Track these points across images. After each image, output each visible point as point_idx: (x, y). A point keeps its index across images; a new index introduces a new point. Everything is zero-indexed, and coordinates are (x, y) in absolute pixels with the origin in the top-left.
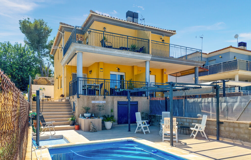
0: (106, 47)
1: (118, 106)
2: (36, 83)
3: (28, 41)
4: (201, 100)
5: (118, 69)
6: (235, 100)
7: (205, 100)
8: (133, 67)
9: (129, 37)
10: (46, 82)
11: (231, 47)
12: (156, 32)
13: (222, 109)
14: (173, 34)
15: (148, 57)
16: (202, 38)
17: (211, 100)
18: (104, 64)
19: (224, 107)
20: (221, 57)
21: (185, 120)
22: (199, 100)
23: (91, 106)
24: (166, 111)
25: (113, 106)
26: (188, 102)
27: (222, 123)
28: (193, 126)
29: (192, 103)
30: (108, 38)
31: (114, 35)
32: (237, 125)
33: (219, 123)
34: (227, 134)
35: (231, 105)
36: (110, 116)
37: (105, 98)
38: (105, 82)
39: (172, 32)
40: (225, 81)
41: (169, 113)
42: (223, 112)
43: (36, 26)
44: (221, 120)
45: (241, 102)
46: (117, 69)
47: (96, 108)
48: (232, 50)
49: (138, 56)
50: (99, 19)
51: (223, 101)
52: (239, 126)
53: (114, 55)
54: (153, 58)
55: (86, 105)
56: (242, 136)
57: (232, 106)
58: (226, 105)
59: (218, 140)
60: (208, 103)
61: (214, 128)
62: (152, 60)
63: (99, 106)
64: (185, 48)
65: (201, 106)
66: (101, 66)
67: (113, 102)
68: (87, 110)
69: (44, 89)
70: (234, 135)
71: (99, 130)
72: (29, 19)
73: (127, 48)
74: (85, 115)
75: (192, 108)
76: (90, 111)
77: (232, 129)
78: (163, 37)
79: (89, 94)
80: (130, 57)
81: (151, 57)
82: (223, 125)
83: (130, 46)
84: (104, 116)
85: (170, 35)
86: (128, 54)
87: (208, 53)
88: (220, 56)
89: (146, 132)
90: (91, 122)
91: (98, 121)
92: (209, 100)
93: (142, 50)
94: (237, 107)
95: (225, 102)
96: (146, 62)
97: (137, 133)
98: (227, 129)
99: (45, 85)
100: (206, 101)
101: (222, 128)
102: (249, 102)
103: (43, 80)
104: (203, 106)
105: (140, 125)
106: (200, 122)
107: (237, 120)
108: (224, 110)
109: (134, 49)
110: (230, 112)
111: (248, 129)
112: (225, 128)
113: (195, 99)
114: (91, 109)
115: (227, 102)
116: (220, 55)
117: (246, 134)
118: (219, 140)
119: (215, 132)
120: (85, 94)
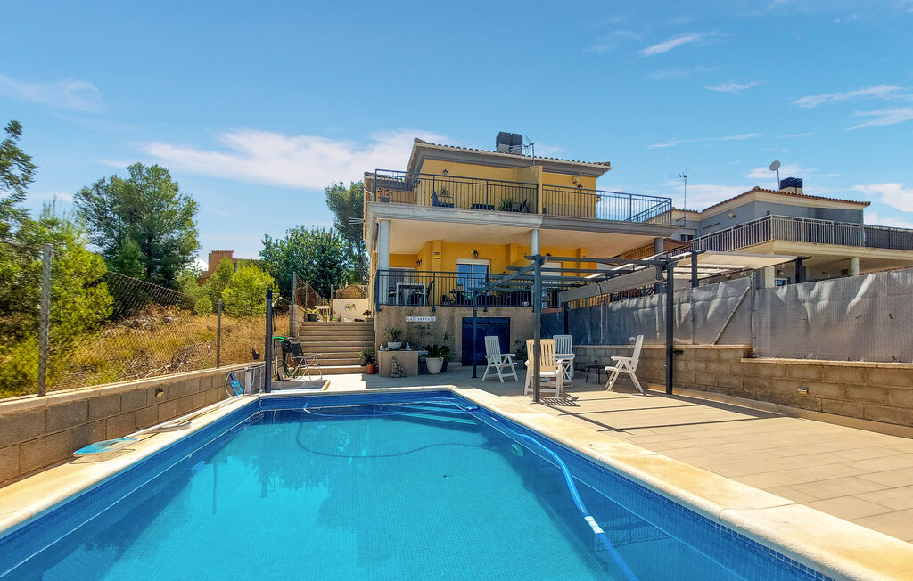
0: (440, 206)
1: (463, 328)
2: (341, 296)
3: (339, 223)
4: (637, 303)
5: (475, 252)
6: (711, 294)
7: (645, 301)
8: (508, 247)
9: (489, 182)
10: (358, 294)
11: (757, 189)
12: (563, 169)
13: (682, 319)
14: (603, 171)
15: (535, 221)
16: (685, 176)
17: (657, 300)
18: (443, 244)
19: (687, 312)
20: (734, 217)
21: (602, 352)
22: (634, 302)
23: (403, 328)
24: (566, 333)
25: (453, 328)
26: (610, 311)
27: (680, 352)
28: (613, 364)
29: (618, 311)
30: (451, 190)
31: (455, 179)
32: (713, 356)
33: (672, 353)
34: (691, 377)
35: (702, 305)
36: (439, 347)
37: (434, 310)
38: (434, 277)
39: (602, 166)
40: (697, 253)
41: (570, 337)
42: (683, 326)
43: (353, 194)
44: (677, 347)
45: (725, 296)
46: (472, 252)
47: (416, 331)
48: (759, 197)
49: (509, 219)
50: (436, 155)
51: (685, 298)
52: (719, 356)
53: (457, 221)
54: (546, 222)
55: (393, 325)
56: (725, 380)
57: (705, 308)
58: (692, 308)
59: (669, 393)
60: (652, 307)
61: (661, 365)
62: (544, 226)
63: (421, 327)
64: (629, 196)
65: (638, 316)
66: (437, 249)
67: (452, 319)
68: (396, 335)
69: (354, 305)
70: (708, 380)
71: (412, 375)
72: (342, 183)
73: (485, 206)
74: (390, 345)
75: (619, 325)
76: (403, 337)
77: (702, 366)
78: (578, 179)
79: (412, 303)
80: (493, 223)
81: (540, 221)
82: (682, 357)
83: (500, 201)
84: (428, 348)
85: (597, 173)
86: (485, 218)
87: (700, 211)
88: (731, 215)
89: (506, 380)
90: (393, 358)
91: (410, 357)
92: (653, 300)
93: (525, 208)
94: (717, 309)
95: (688, 302)
96: (531, 232)
97: (487, 380)
98: (692, 365)
99: (355, 298)
100: (648, 304)
101: (680, 365)
102: (745, 295)
103: (352, 291)
104: (641, 317)
105: (493, 363)
106: (630, 353)
107: (716, 343)
108: (686, 319)
109: (507, 207)
110: (700, 322)
111: (740, 363)
112: (686, 365)
113: (625, 301)
114: (405, 333)
115: (694, 301)
116: (730, 211)
117: (734, 375)
118: (671, 393)
119: (664, 375)
120: (391, 303)
